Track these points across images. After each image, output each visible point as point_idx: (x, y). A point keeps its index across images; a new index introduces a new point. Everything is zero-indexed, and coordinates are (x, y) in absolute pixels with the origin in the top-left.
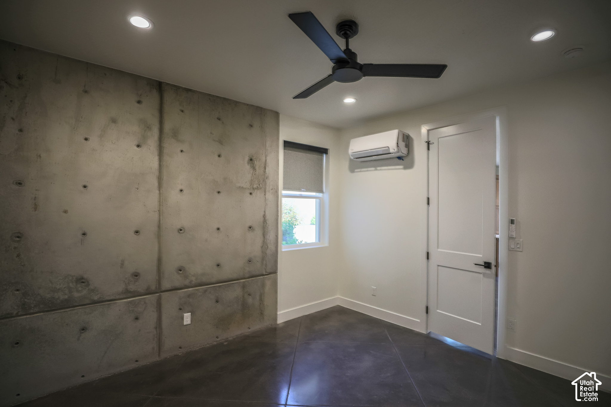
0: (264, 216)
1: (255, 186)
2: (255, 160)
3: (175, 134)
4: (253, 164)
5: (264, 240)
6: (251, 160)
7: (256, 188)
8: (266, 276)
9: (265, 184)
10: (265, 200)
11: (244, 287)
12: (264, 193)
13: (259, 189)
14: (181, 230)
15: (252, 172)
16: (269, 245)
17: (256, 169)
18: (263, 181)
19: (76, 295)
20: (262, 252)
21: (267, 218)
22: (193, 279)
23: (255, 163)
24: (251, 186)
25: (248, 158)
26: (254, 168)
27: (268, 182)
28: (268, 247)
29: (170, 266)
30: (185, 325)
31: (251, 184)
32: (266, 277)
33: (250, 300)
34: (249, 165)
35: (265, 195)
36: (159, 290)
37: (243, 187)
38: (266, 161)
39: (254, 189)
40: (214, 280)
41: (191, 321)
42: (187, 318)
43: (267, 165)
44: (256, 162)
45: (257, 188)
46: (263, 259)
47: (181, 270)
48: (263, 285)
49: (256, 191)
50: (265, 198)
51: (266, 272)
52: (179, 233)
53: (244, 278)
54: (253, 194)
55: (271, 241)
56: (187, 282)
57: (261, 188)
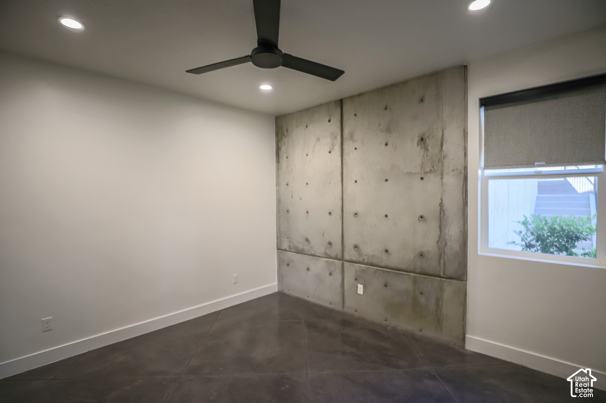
0: (441, 205)
1: (428, 169)
2: (427, 139)
3: (351, 137)
4: (425, 144)
5: (441, 233)
6: (422, 139)
7: (429, 171)
8: (444, 279)
9: (443, 165)
10: (442, 184)
11: (415, 281)
12: (440, 177)
13: (432, 173)
14: (356, 214)
15: (422, 154)
16: (448, 241)
17: (428, 150)
18: (439, 162)
19: (306, 248)
20: (439, 249)
21: (445, 208)
22: (366, 258)
23: (427, 143)
24: (422, 170)
25: (417, 138)
26: (426, 149)
27: (446, 162)
28: (446, 244)
29: (349, 243)
30: (358, 294)
31: (422, 167)
32: (445, 281)
33: (422, 300)
34: (419, 146)
35: (442, 178)
36: (342, 259)
37: (411, 173)
38: (443, 136)
39: (426, 173)
40: (383, 264)
41: (364, 293)
42: (360, 289)
43: (445, 140)
44: (427, 141)
45: (431, 171)
46: (440, 256)
47: (356, 248)
48: (441, 289)
49: (428, 175)
50: (442, 182)
51: (444, 274)
52: (354, 215)
53: (414, 273)
54: (424, 179)
55: (451, 237)
56: (361, 259)
57: (436, 171)
